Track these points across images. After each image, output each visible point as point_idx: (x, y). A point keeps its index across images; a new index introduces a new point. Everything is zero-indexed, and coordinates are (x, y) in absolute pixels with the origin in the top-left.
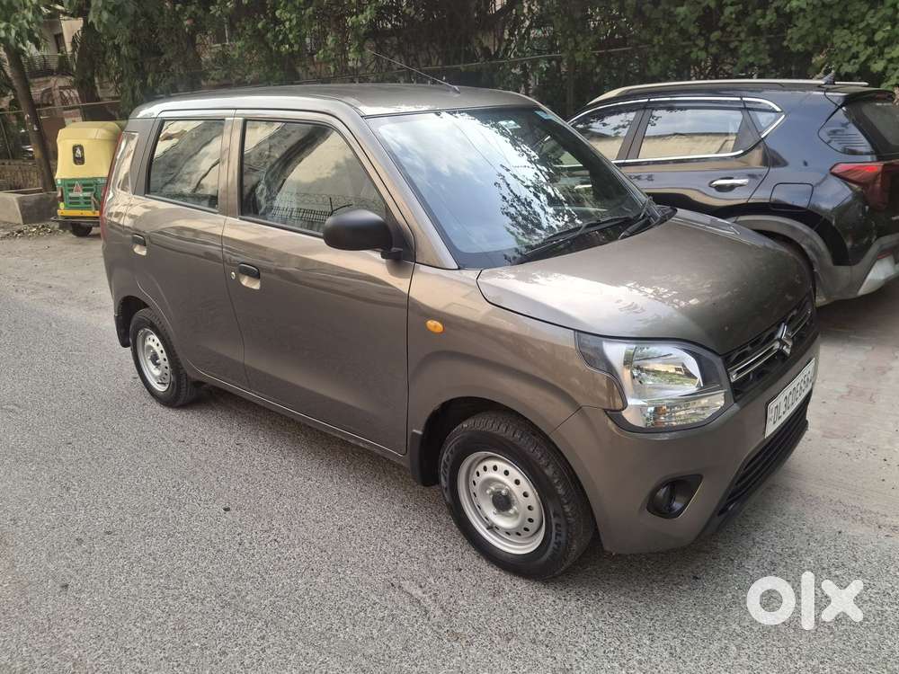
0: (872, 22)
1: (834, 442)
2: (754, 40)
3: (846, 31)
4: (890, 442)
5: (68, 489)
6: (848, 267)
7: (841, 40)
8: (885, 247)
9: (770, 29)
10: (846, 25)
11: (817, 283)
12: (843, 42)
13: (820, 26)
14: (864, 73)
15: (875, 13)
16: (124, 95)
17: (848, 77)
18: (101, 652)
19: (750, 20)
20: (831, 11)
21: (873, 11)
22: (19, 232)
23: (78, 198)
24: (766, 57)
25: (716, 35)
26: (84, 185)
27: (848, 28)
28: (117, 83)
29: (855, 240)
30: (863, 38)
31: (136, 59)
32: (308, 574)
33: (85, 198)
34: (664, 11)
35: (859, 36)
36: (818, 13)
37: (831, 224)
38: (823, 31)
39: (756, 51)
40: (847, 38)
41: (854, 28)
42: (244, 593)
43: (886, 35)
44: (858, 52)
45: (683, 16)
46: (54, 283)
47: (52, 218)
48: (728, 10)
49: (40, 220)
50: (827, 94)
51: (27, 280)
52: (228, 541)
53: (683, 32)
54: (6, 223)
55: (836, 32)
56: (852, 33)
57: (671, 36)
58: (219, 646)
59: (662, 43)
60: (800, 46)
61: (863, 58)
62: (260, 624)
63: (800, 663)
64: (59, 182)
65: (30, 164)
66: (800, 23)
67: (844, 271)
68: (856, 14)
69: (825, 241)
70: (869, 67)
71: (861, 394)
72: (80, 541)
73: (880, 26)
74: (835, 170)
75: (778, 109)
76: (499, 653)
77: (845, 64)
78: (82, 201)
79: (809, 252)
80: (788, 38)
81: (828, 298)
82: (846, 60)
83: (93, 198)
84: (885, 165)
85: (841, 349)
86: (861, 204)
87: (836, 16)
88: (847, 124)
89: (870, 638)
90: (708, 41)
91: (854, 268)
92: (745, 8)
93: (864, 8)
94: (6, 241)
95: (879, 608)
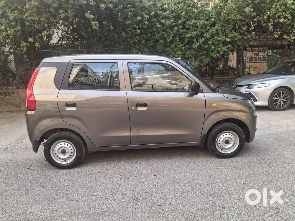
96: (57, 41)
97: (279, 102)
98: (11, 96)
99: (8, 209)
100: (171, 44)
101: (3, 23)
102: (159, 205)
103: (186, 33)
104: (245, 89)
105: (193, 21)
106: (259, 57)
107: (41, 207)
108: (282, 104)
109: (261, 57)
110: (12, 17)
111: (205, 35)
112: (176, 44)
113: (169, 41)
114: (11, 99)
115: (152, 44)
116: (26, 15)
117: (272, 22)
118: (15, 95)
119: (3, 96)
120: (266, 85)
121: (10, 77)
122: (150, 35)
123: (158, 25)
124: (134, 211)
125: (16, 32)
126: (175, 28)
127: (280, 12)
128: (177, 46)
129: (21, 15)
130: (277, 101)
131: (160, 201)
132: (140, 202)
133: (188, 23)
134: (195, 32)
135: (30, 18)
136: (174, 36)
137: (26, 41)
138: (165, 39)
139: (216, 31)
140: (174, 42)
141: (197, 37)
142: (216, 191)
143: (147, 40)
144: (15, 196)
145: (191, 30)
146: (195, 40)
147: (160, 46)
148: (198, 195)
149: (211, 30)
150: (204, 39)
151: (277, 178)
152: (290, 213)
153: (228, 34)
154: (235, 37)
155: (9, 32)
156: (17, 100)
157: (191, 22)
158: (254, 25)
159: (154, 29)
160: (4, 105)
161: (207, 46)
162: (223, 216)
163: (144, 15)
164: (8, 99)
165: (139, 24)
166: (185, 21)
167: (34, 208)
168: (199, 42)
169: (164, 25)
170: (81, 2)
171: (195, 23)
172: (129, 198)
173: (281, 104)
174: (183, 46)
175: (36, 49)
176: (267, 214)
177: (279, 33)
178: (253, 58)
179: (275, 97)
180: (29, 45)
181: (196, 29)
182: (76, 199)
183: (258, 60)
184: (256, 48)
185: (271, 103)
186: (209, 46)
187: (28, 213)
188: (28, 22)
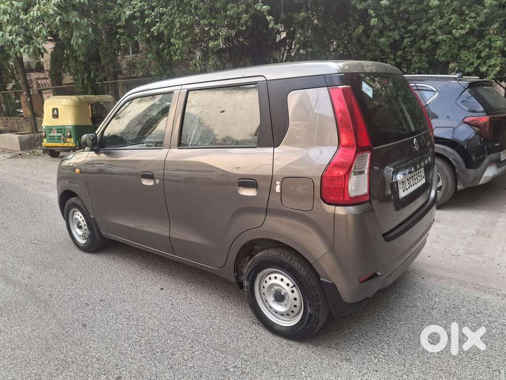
0: (479, 47)
1: (472, 256)
2: (419, 56)
3: (467, 51)
4: (500, 256)
5: (76, 281)
6: (474, 170)
7: (464, 56)
8: (492, 159)
9: (427, 50)
10: (467, 48)
11: (458, 178)
12: (466, 57)
13: (454, 48)
14: (477, 72)
15: (481, 43)
16: (78, 83)
17: (469, 74)
18: (110, 354)
19: (417, 45)
20: (459, 41)
21: (479, 42)
22: (20, 155)
23: (54, 136)
24: (426, 64)
25: (399, 53)
26: (58, 129)
27: (468, 50)
28: (74, 76)
29: (476, 156)
30: (476, 55)
31: (85, 63)
32: (210, 318)
33: (58, 136)
34: (372, 40)
35: (473, 54)
36: (452, 42)
37: (464, 147)
38: (455, 51)
39: (420, 61)
40: (467, 55)
41: (471, 50)
42: (178, 327)
43: (487, 54)
44: (473, 62)
45: (383, 43)
46: (46, 181)
47: (39, 147)
48: (406, 40)
49: (30, 149)
50: (460, 82)
51: (29, 179)
52: (166, 304)
53: (382, 51)
54: (10, 150)
55: (462, 52)
56: (470, 52)
57: (376, 53)
58: (170, 351)
59: (371, 57)
60: (443, 59)
61: (476, 65)
62: (189, 341)
63: (464, 355)
64: (44, 128)
65: (22, 119)
66: (443, 47)
67: (471, 172)
68: (471, 43)
69: (461, 156)
70: (479, 69)
71: (483, 234)
72: (87, 305)
73: (484, 49)
74: (465, 120)
75: (435, 90)
76: (313, 352)
77: (467, 68)
78: (56, 138)
79: (453, 162)
80: (437, 54)
81: (463, 186)
82: (467, 65)
83: (62, 136)
84: (490, 118)
85: (471, 213)
86: (479, 137)
87: (461, 44)
88: (470, 97)
89: (497, 344)
90: (395, 55)
91: (477, 170)
92: (415, 39)
93: (475, 40)
94: (13, 159)
95: (501, 331)
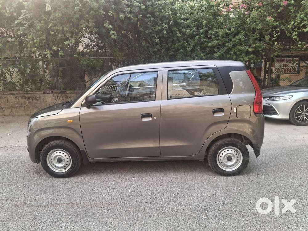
96: (82, 49)
97: (301, 116)
98: (37, 100)
99: (18, 195)
100: (192, 53)
101: (31, 32)
102: (147, 203)
103: (208, 42)
104: (266, 101)
105: (215, 30)
106: (289, 69)
107: (45, 196)
108: (305, 118)
109: (290, 68)
110: (39, 27)
111: (227, 44)
112: (197, 53)
113: (189, 50)
114: (38, 103)
115: (172, 53)
116: (51, 25)
117: (296, 32)
118: (41, 100)
119: (31, 100)
120: (288, 97)
121: (38, 82)
122: (171, 44)
123: (179, 35)
124: (123, 205)
125: (41, 40)
126: (196, 37)
127: (305, 21)
128: (198, 55)
129: (47, 25)
130: (299, 114)
131: (149, 199)
132: (131, 199)
133: (210, 32)
134: (216, 42)
135: (54, 27)
136: (196, 45)
137: (50, 49)
138: (185, 48)
139: (238, 41)
140: (195, 51)
141: (218, 46)
142: (204, 195)
143: (168, 49)
144: (26, 186)
145: (213, 39)
146: (216, 50)
147: (180, 55)
148: (185, 197)
149: (234, 40)
150: (225, 49)
151: (269, 188)
152: (267, 219)
153: (251, 43)
154: (259, 47)
155: (35, 41)
156: (43, 104)
157: (213, 30)
158: (277, 35)
159: (175, 38)
160: (31, 108)
161: (229, 56)
162: (202, 216)
163: (163, 24)
164: (35, 103)
165: (160, 33)
166: (207, 30)
167: (39, 196)
168: (220, 52)
169: (184, 34)
170: (101, 13)
171: (216, 33)
172: (122, 195)
173: (303, 118)
174: (204, 56)
175: (60, 57)
176: (244, 218)
177: (303, 43)
178: (282, 70)
179: (298, 111)
180: (52, 53)
181: (218, 38)
182: (76, 192)
183: (288, 71)
184: (285, 59)
185: (293, 117)
186: (231, 55)
187: (33, 200)
188: (52, 32)
